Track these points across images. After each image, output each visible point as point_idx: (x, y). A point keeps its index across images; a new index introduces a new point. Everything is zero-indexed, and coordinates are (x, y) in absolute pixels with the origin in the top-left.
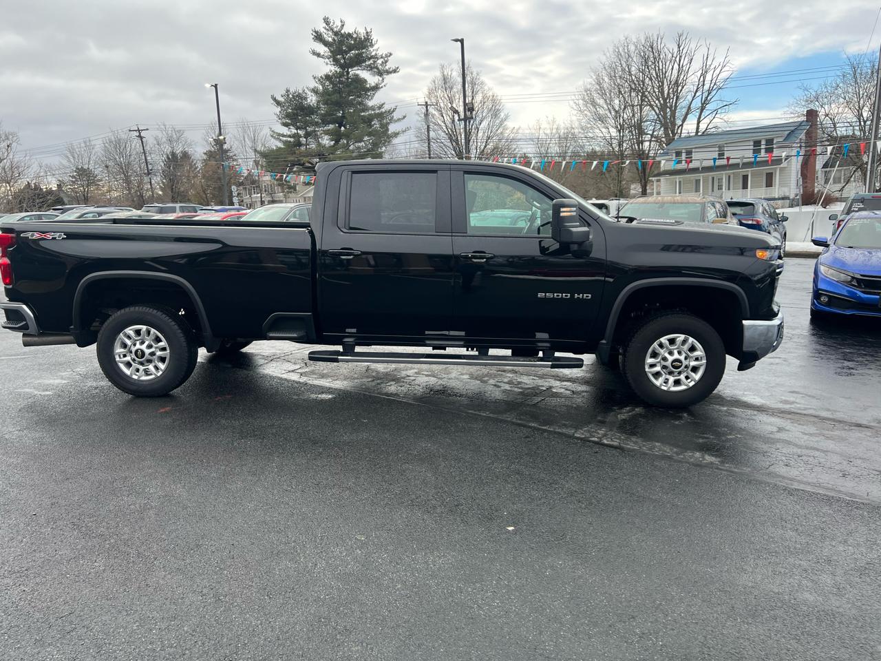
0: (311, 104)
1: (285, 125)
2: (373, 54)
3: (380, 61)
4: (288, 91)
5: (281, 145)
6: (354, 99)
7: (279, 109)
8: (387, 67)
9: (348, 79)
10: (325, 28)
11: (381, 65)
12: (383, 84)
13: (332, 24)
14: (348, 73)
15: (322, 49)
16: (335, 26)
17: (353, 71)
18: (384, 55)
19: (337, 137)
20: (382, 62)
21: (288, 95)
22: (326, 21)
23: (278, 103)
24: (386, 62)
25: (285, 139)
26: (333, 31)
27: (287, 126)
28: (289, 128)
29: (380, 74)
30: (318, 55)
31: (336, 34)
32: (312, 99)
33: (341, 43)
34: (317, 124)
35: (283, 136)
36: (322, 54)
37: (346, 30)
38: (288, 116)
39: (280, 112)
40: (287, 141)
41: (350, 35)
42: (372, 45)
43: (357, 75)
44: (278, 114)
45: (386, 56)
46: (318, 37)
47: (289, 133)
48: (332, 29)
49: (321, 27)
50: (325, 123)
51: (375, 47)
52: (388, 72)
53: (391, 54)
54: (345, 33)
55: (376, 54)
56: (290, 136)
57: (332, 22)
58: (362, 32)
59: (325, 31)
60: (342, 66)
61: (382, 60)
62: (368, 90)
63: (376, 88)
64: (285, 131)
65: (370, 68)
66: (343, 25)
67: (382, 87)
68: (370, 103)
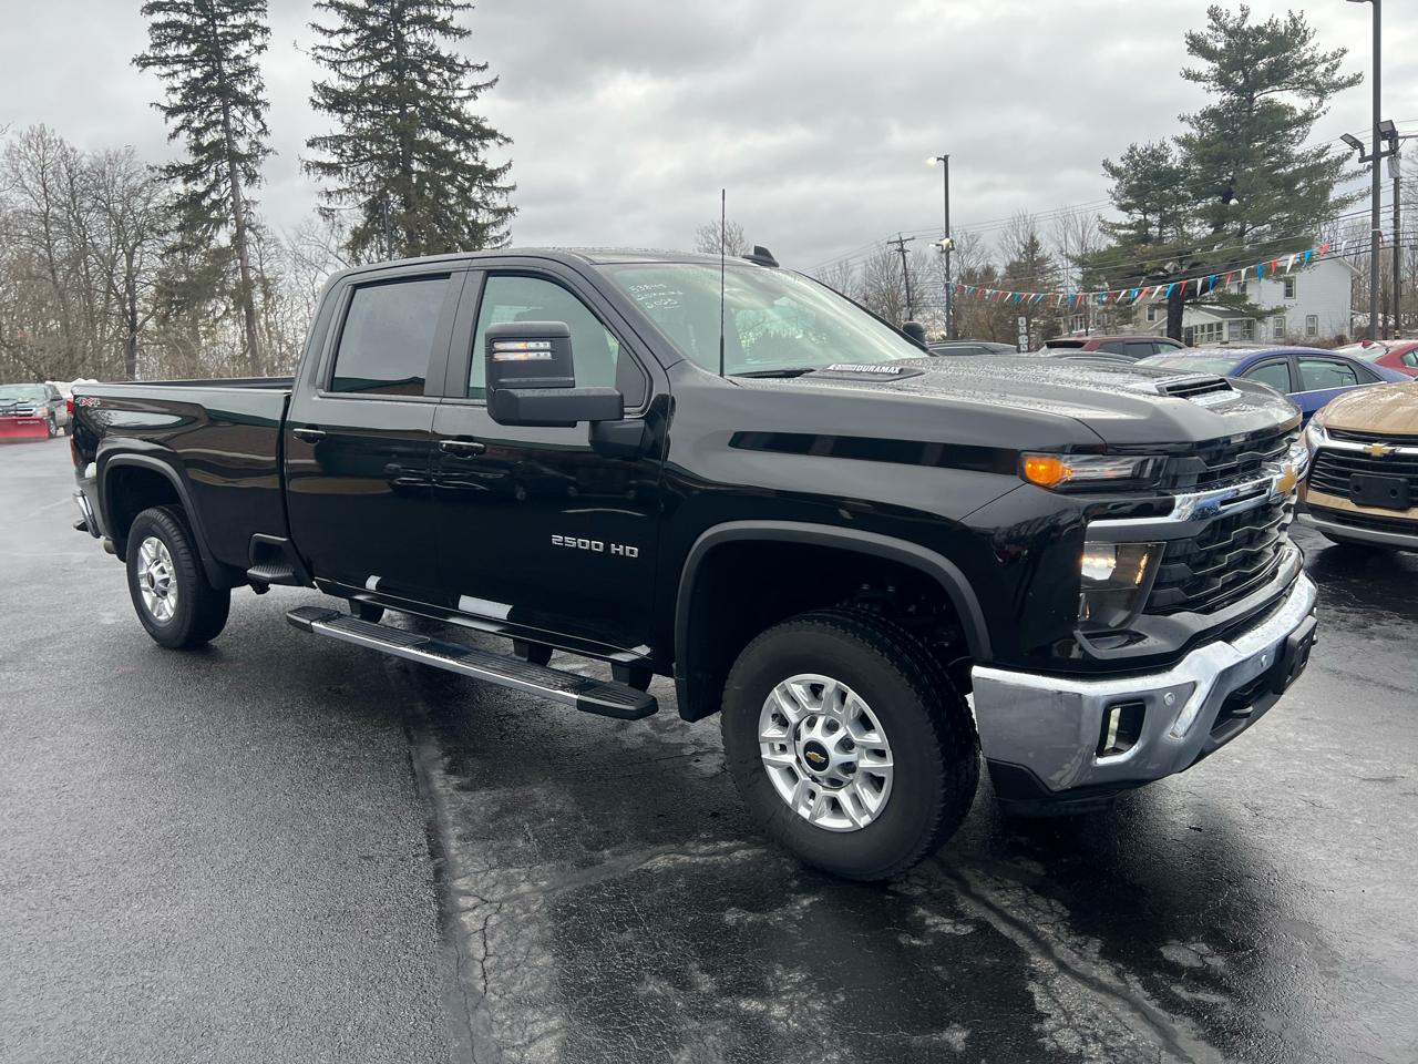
0: (1174, 167)
1: (1125, 208)
2: (1307, 56)
3: (1321, 68)
4: (1133, 149)
5: (1113, 243)
6: (1262, 147)
7: (1117, 181)
8: (1335, 78)
9: (1251, 110)
10: (1211, 27)
11: (1324, 75)
12: (1320, 110)
13: (1224, 17)
14: (1252, 100)
15: (1203, 66)
16: (1231, 18)
17: (1260, 97)
18: (1329, 56)
19: (1218, 218)
20: (1327, 70)
21: (1132, 157)
22: (1214, 14)
23: (1115, 172)
24: (1335, 67)
25: (1122, 232)
26: (1225, 30)
27: (1127, 211)
28: (1131, 213)
29: (1321, 92)
30: (1197, 78)
31: (1231, 33)
32: (1176, 157)
33: (1243, 47)
34: (1182, 200)
35: (1120, 226)
36: (1204, 74)
37: (1253, 22)
38: (1129, 192)
39: (1117, 187)
40: (1125, 236)
41: (1260, 31)
42: (1303, 42)
43: (1271, 101)
44: (1113, 190)
45: (1335, 56)
46: (1197, 46)
47: (1129, 222)
48: (1224, 27)
49: (1202, 27)
50: (1199, 196)
51: (1311, 44)
52: (1338, 86)
53: (1344, 51)
54: (1250, 28)
55: (1313, 57)
56: (1130, 227)
57: (1225, 12)
58: (1283, 20)
59: (1210, 32)
60: (1239, 91)
61: (1326, 65)
62: (1290, 125)
63: (1307, 118)
64: (1122, 217)
65: (1300, 85)
66: (1246, 15)
67: (1317, 117)
68: (1297, 150)
